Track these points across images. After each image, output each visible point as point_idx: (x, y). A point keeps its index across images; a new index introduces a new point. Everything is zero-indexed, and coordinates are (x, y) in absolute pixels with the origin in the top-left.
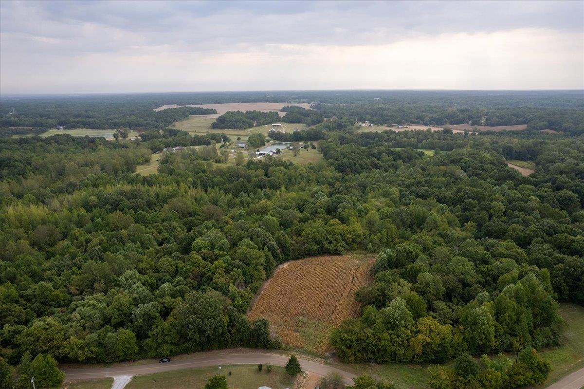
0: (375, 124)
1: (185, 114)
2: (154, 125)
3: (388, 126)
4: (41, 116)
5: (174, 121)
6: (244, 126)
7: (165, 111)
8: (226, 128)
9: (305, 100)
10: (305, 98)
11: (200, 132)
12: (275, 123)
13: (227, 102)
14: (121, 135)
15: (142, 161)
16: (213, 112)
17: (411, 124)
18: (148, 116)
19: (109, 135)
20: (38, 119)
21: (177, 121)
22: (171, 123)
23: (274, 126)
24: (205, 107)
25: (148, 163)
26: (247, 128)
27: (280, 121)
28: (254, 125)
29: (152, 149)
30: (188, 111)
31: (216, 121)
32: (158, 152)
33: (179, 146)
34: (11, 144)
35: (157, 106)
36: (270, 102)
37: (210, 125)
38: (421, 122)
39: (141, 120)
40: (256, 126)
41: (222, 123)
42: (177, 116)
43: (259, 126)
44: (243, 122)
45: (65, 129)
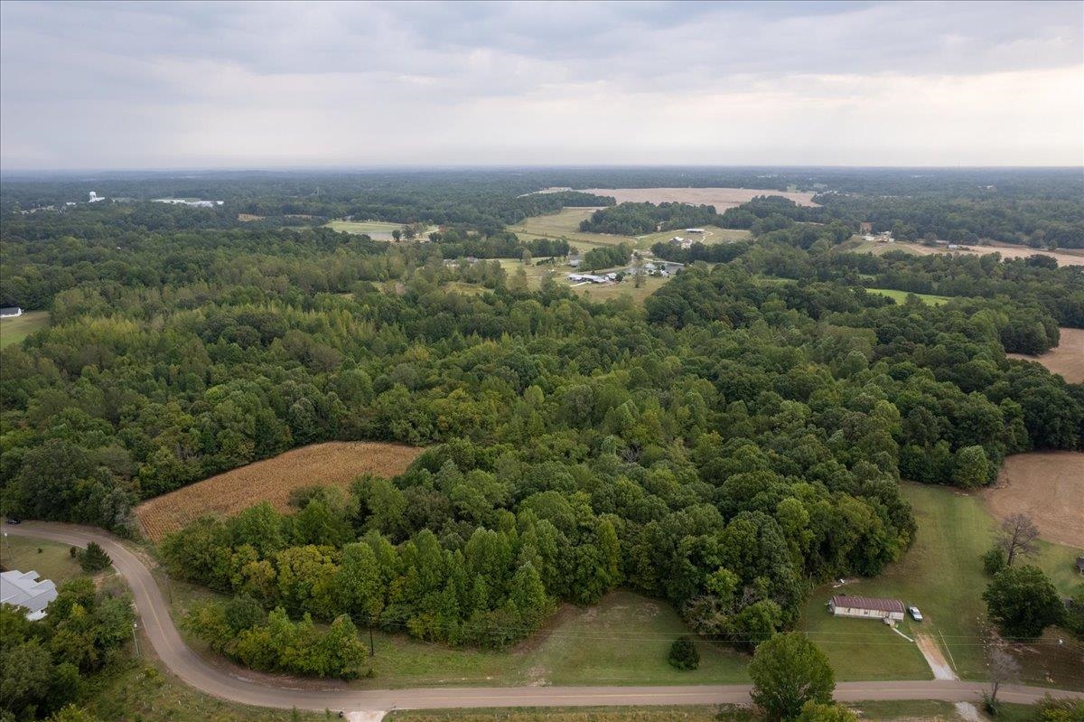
1: (554, 204)
3: (926, 245)
5: (527, 216)
6: (634, 231)
8: (601, 232)
11: (552, 237)
12: (692, 227)
14: (406, 233)
16: (607, 202)
19: (380, 232)
23: (692, 232)
24: (597, 192)
28: (659, 228)
30: (562, 199)
31: (589, 220)
37: (578, 226)
40: (661, 231)
41: (598, 222)
43: (666, 230)
44: (635, 221)
45: (352, 220)
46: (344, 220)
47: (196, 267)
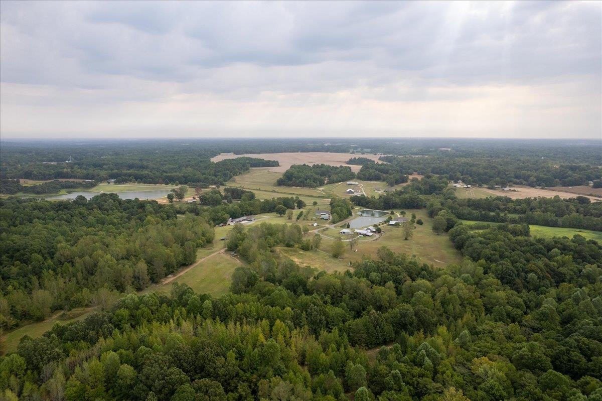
0: (472, 185)
1: (244, 166)
2: (213, 180)
3: (490, 189)
4: (95, 166)
5: (234, 176)
6: (315, 184)
7: (224, 163)
8: (293, 186)
9: (369, 150)
10: (367, 147)
13: (285, 152)
14: (176, 195)
15: (203, 242)
16: (275, 164)
17: (514, 185)
18: (206, 168)
20: (91, 171)
21: (237, 175)
22: (231, 177)
23: (349, 184)
25: (210, 245)
26: (317, 186)
27: (354, 178)
28: (326, 182)
29: (214, 220)
30: (248, 163)
31: (282, 177)
32: (222, 224)
33: (246, 215)
34: (48, 210)
35: (214, 154)
36: (331, 152)
37: (276, 181)
38: (524, 182)
39: (198, 175)
40: (327, 184)
41: (289, 179)
42: (237, 169)
43: (330, 183)
44: (314, 179)
45: (115, 183)
46: (109, 183)
47: (40, 257)
